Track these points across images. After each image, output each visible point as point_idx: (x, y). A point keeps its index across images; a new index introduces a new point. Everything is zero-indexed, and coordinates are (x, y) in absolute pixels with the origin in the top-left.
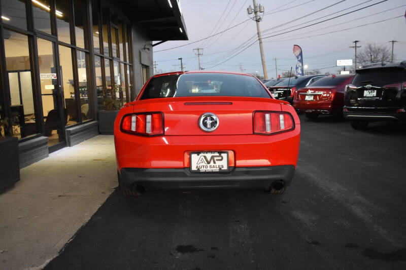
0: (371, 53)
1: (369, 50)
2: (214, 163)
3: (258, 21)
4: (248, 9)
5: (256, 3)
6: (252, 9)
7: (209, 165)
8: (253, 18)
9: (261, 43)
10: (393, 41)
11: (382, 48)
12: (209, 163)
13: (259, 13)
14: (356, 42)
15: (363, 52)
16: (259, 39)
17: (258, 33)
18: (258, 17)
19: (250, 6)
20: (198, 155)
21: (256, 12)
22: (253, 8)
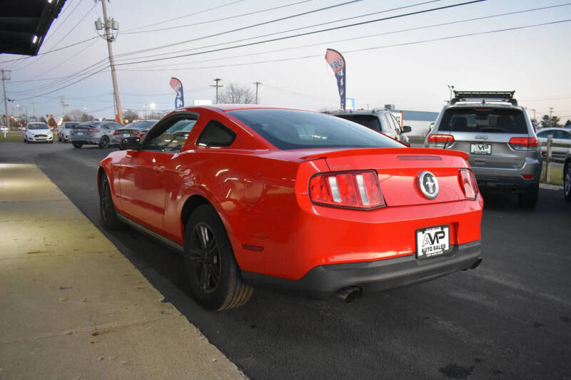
0: (232, 94)
1: (231, 91)
2: (438, 242)
3: (110, 40)
4: (96, 23)
5: (108, 16)
6: (102, 24)
7: (432, 246)
8: (104, 36)
9: (113, 70)
10: (257, 84)
11: (245, 89)
12: (433, 242)
13: (111, 31)
14: (217, 80)
15: (224, 93)
16: (111, 66)
17: (110, 57)
18: (111, 36)
19: (99, 19)
20: (423, 233)
21: (107, 29)
22: (103, 21)
